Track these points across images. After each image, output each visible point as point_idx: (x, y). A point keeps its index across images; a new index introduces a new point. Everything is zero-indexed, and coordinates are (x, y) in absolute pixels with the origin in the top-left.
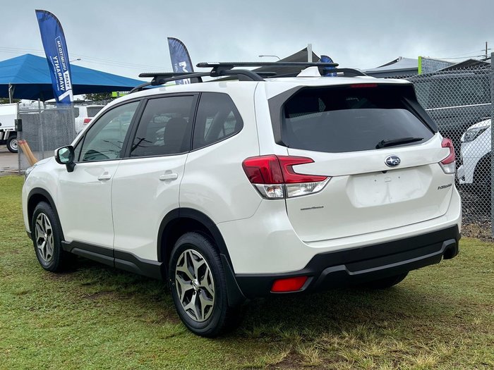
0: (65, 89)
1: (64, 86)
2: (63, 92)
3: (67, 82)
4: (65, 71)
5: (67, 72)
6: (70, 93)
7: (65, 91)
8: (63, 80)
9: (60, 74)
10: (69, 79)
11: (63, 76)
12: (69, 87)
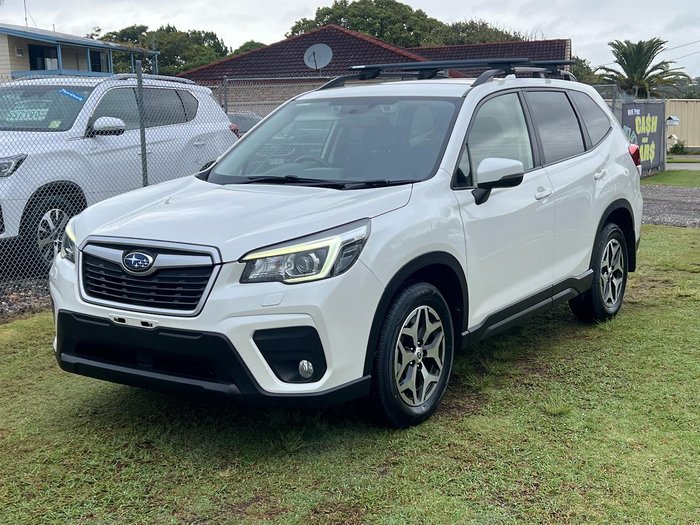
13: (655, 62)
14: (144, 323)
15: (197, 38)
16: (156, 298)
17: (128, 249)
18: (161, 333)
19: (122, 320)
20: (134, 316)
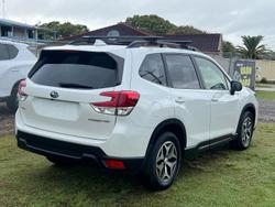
13: (260, 45)
15: (79, 27)
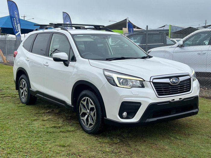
0: (18, 31)
1: (18, 30)
2: (17, 32)
3: (19, 28)
4: (18, 24)
5: (19, 24)
6: (20, 32)
7: (19, 32)
8: (17, 28)
9: (16, 25)
10: (20, 27)
11: (17, 26)
12: (20, 30)
14: (180, 99)
16: (180, 91)
17: (170, 78)
18: (184, 100)
19: (174, 100)
20: (176, 97)
